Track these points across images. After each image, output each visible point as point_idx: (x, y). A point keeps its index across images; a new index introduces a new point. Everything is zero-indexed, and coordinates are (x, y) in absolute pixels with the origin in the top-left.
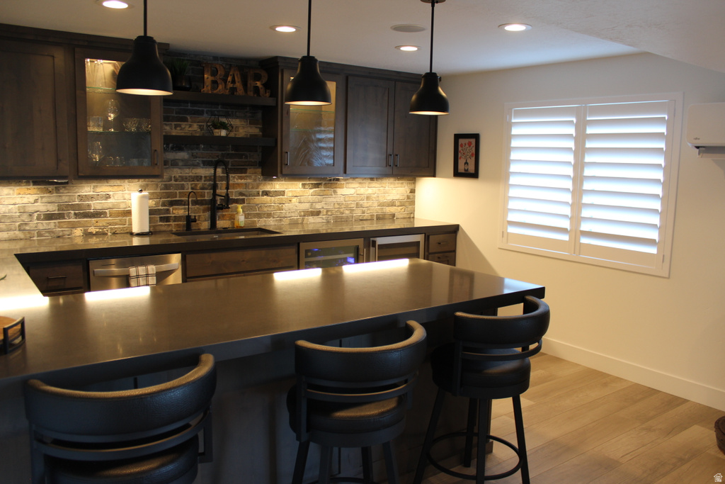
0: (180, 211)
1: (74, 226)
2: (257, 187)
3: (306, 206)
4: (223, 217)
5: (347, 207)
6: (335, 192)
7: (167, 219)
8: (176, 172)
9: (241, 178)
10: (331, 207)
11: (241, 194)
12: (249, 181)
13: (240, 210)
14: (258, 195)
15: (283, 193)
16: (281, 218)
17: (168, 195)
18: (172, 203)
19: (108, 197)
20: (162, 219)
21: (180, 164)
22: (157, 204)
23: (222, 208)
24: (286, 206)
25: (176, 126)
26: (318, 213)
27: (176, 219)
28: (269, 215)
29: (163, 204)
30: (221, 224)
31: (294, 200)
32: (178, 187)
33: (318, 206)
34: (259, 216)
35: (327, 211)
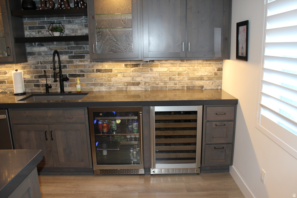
0: (43, 81)
2: (93, 67)
3: (129, 79)
4: (70, 85)
5: (161, 80)
6: (151, 70)
7: (38, 86)
8: (41, 59)
9: (81, 61)
10: (148, 80)
11: (82, 71)
12: (86, 63)
13: (78, 82)
14: (93, 71)
15: (111, 71)
16: (110, 87)
17: (37, 72)
18: (40, 77)
19: (6, 73)
20: (35, 86)
21: (43, 54)
22: (32, 77)
23: (67, 79)
24: (113, 79)
25: (39, 32)
26: (138, 84)
27: (43, 85)
28: (102, 85)
29: (35, 77)
30: (67, 89)
31: (119, 75)
32: (42, 68)
33: (138, 79)
34: (95, 85)
35: (145, 83)
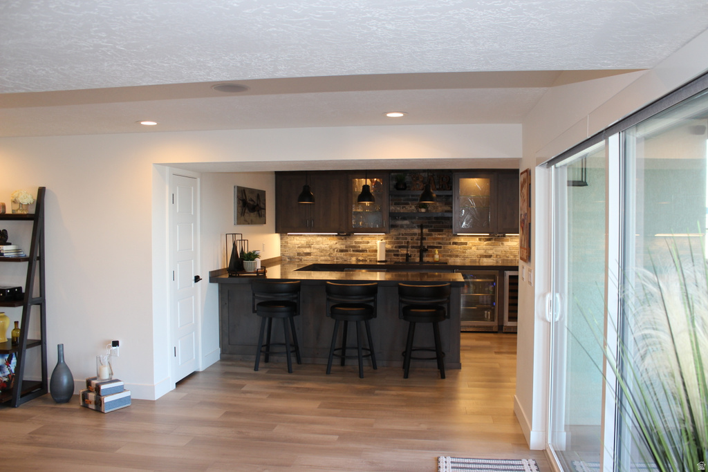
0: (404, 251)
1: (352, 256)
2: (450, 239)
3: (482, 252)
4: (428, 256)
5: (511, 253)
6: (502, 244)
7: (397, 255)
8: (403, 231)
9: (440, 235)
10: (499, 253)
11: (439, 243)
12: (444, 236)
13: (437, 252)
14: (450, 244)
15: (466, 244)
16: (465, 258)
17: (398, 243)
18: (400, 247)
19: (368, 243)
20: (395, 255)
21: (405, 227)
22: (392, 247)
23: (426, 250)
24: (468, 251)
25: (403, 207)
26: (490, 256)
27: (402, 255)
28: (457, 256)
29: (396, 248)
30: (426, 259)
31: (473, 248)
32: (403, 239)
33: (490, 252)
34: (451, 256)
35: (497, 256)
